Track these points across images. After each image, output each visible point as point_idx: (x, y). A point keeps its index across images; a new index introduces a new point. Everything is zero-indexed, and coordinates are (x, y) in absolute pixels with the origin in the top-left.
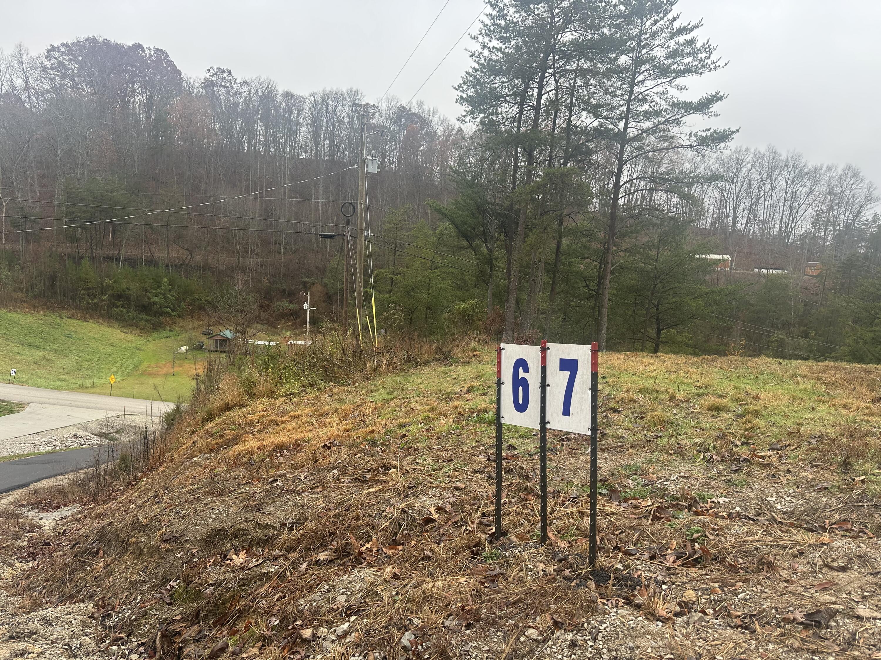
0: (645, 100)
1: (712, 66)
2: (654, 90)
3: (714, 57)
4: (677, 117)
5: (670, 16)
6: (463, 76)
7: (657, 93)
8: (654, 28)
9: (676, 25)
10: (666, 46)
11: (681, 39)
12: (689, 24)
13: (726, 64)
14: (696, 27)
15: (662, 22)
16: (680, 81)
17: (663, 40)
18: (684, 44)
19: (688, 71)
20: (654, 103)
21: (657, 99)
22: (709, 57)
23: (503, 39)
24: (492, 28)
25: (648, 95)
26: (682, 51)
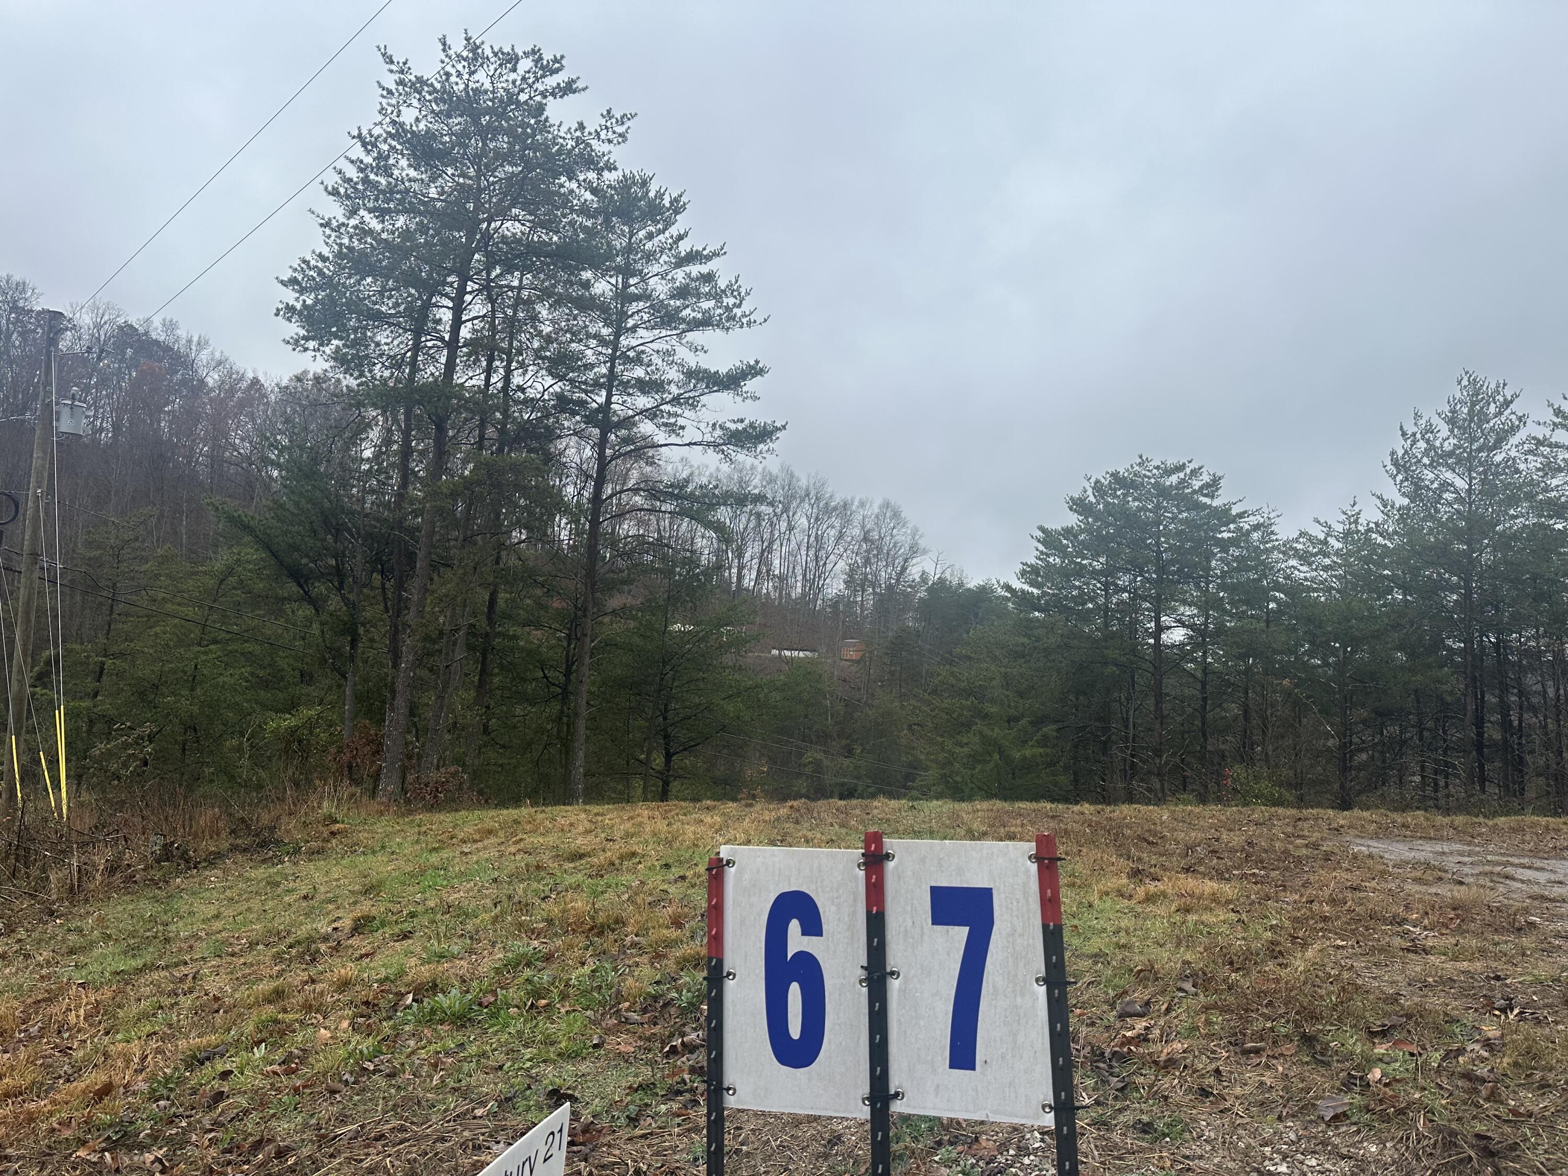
0: (638, 360)
1: (745, 320)
2: (655, 346)
3: (746, 307)
4: (691, 394)
5: (674, 231)
6: (296, 266)
7: (658, 352)
8: (649, 246)
9: (684, 247)
10: (669, 277)
11: (695, 269)
12: (704, 249)
13: (765, 320)
14: (715, 254)
15: (661, 237)
16: (694, 336)
17: (665, 267)
18: (698, 279)
19: (705, 322)
20: (653, 367)
21: (656, 360)
22: (739, 306)
23: (381, 213)
24: (360, 187)
25: (643, 352)
26: (697, 289)
